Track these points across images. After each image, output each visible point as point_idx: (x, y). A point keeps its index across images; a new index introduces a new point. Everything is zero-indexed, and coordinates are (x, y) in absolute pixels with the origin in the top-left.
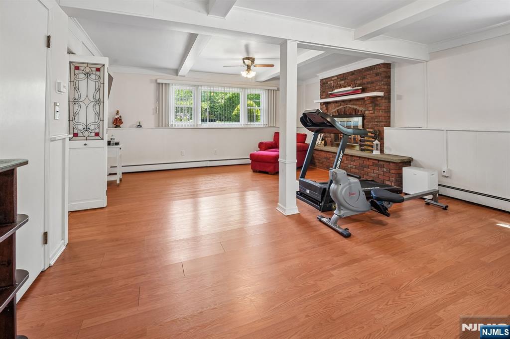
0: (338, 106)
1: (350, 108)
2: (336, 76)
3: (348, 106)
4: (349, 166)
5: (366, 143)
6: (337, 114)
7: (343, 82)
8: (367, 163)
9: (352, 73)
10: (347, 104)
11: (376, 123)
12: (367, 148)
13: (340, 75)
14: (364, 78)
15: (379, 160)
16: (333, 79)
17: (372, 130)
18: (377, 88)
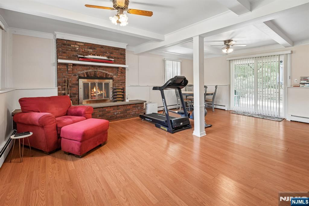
0: (87, 69)
1: (101, 72)
2: (83, 43)
3: (98, 70)
4: (115, 113)
5: (118, 96)
6: (86, 76)
7: (91, 50)
8: (129, 107)
9: (102, 47)
10: (97, 69)
11: (121, 84)
12: (118, 99)
13: (88, 43)
14: (112, 53)
15: (136, 104)
16: (79, 44)
17: (122, 88)
18: (121, 62)
